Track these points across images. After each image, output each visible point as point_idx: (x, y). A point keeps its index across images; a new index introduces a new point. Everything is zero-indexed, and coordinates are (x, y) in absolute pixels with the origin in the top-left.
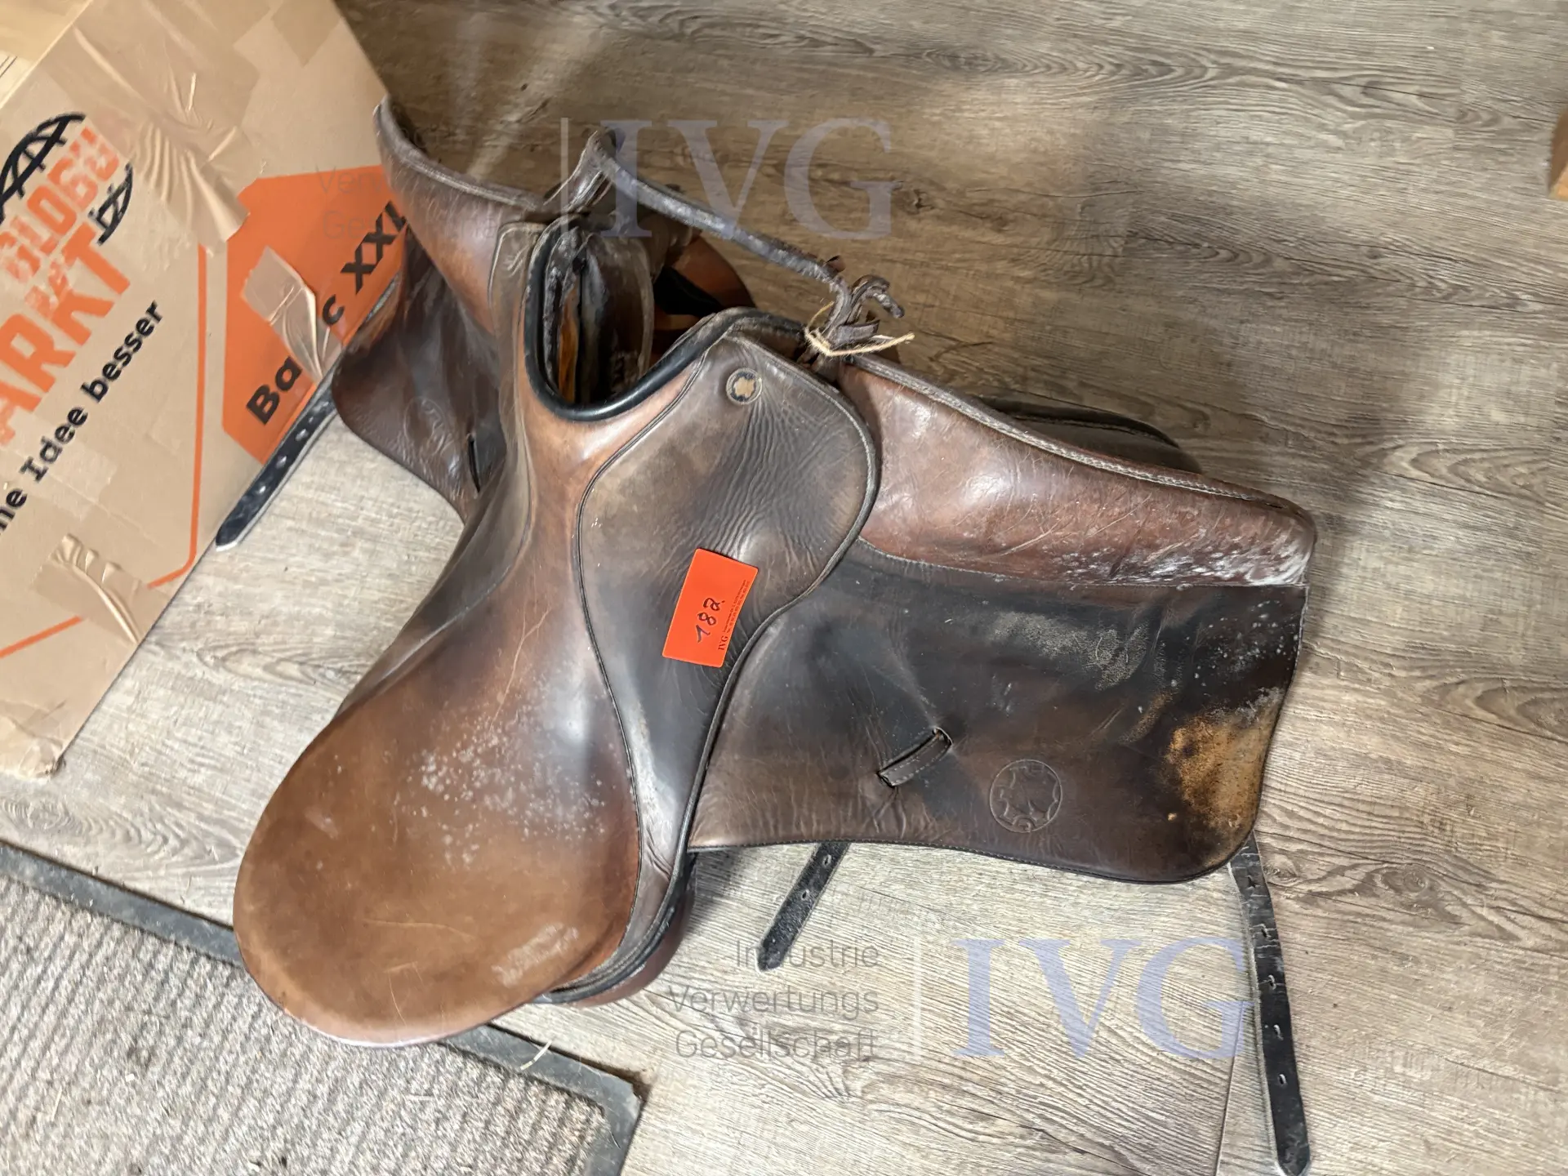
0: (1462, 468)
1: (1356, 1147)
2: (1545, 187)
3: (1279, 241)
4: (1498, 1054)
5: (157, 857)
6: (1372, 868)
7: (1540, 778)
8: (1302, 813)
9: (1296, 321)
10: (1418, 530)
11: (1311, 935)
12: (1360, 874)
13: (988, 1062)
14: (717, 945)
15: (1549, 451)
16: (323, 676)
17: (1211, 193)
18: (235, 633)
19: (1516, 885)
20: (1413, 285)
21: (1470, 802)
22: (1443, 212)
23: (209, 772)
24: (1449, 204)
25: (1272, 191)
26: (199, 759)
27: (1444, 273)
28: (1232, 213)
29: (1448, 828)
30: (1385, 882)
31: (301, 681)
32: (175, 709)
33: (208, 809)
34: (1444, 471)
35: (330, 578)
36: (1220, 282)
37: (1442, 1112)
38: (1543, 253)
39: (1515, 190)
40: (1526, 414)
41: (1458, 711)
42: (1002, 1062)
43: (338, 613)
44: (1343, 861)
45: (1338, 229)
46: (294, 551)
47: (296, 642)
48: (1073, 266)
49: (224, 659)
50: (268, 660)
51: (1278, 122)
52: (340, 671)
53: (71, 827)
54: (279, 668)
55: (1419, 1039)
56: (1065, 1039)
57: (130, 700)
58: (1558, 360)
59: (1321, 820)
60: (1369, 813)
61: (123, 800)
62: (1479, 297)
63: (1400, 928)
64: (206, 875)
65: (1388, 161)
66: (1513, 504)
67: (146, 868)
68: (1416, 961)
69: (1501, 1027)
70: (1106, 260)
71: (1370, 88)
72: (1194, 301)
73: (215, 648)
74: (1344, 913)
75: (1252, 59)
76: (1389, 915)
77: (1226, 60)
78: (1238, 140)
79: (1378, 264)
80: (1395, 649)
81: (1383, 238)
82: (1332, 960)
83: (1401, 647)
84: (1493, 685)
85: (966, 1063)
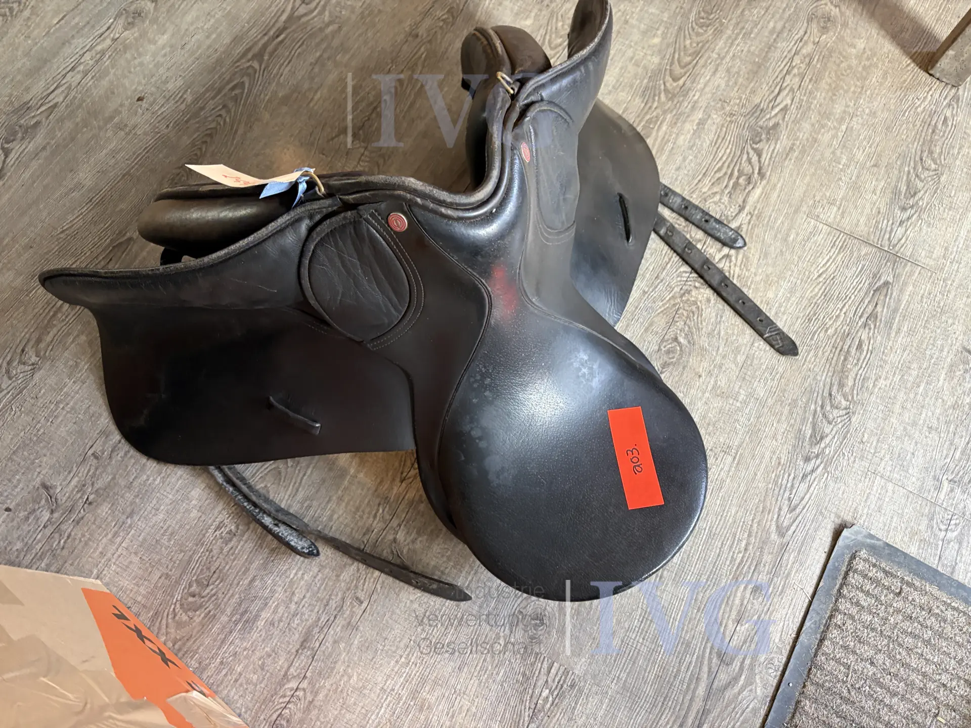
1: (874, 192)
4: (836, 129)
6: (749, 146)
7: (714, 73)
8: (720, 164)
12: (751, 152)
19: (763, 97)
20: (441, 28)
21: (723, 100)
25: (355, 64)
27: (439, 13)
29: (734, 112)
30: (756, 144)
37: (860, 156)
40: (531, 12)
41: (678, 89)
44: (745, 157)
45: (392, 45)
51: (307, 47)
55: (828, 154)
56: (823, 297)
59: (724, 158)
60: (723, 139)
63: (778, 146)
65: (358, 11)
68: (793, 144)
69: (825, 124)
70: (366, 153)
74: (769, 165)
75: (256, 43)
76: (772, 148)
77: (250, 55)
78: (311, 68)
79: (422, 36)
80: (643, 102)
81: (407, 29)
82: (791, 175)
83: (642, 99)
84: (668, 73)
85: (833, 347)
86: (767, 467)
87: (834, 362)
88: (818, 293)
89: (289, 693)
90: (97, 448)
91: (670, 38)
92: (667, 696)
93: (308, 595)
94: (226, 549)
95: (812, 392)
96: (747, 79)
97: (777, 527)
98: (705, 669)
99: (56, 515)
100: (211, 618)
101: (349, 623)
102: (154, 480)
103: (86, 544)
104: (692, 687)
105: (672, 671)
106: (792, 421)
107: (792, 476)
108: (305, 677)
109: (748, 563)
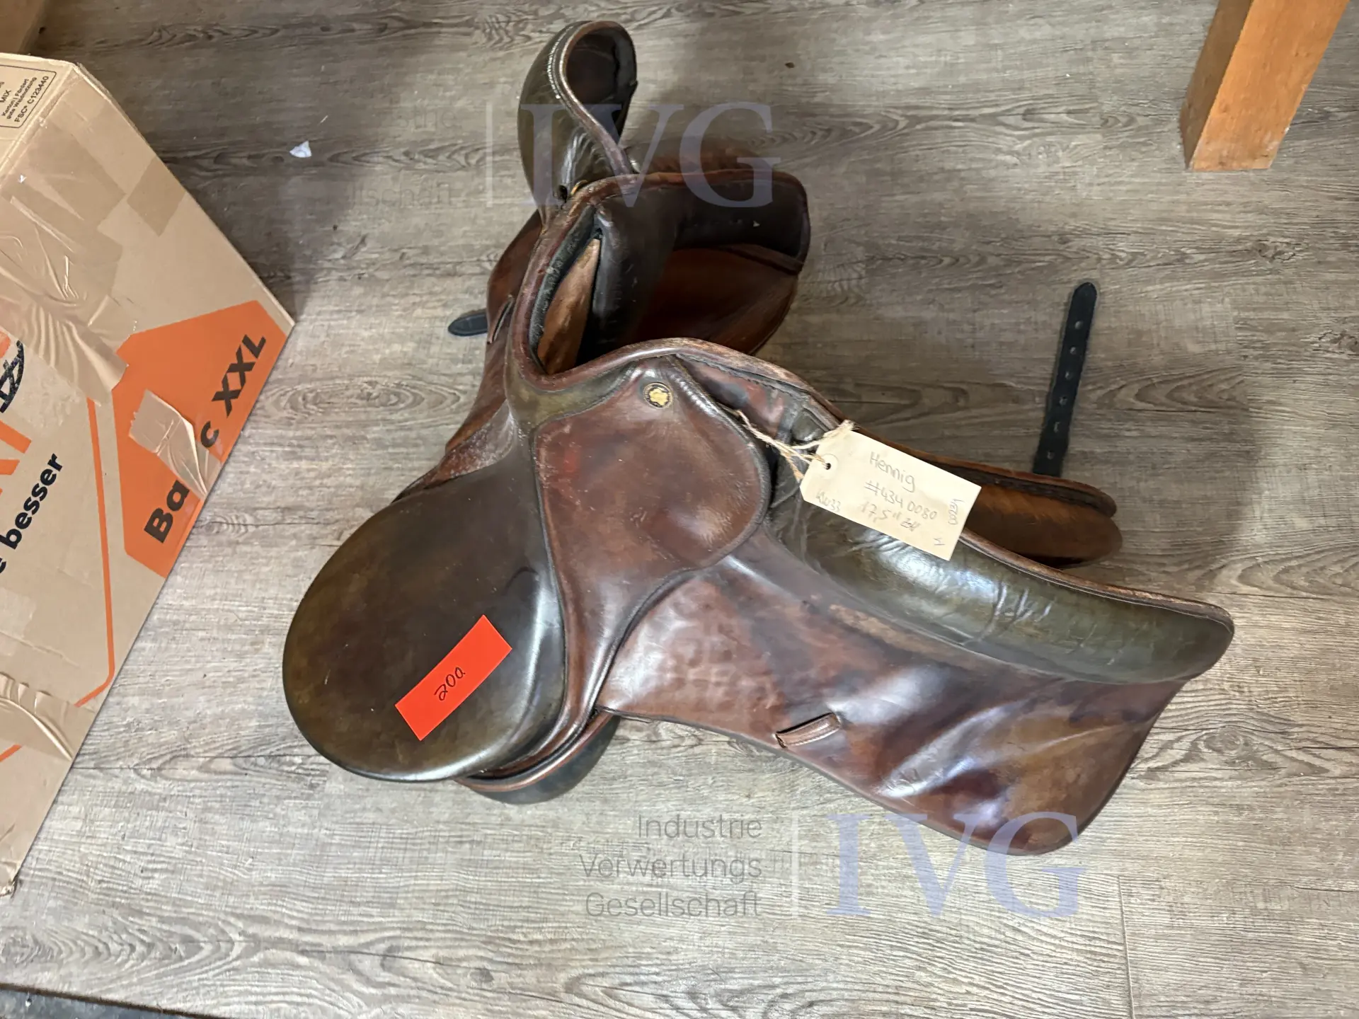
0: (1176, 395)
1: (1244, 982)
2: (1184, 165)
3: (989, 243)
4: (1338, 873)
5: (127, 966)
6: (1194, 737)
7: (1305, 632)
9: (1017, 302)
10: (1155, 450)
11: (1159, 806)
12: (1186, 744)
13: (917, 983)
14: (655, 930)
15: (1239, 368)
16: (256, 765)
17: (925, 215)
18: (166, 743)
19: (1313, 726)
20: (1099, 260)
21: (1258, 664)
22: (1109, 199)
23: (164, 876)
24: (1111, 191)
25: (972, 206)
26: (151, 866)
27: (1121, 245)
28: (944, 229)
29: (1246, 689)
30: (1208, 747)
31: (236, 774)
32: (121, 824)
33: (167, 910)
34: (1164, 400)
35: (246, 675)
36: (949, 284)
37: (1307, 935)
38: (1195, 214)
39: (1160, 171)
40: (1216, 342)
41: (1228, 590)
42: (929, 979)
43: (260, 705)
44: (1169, 737)
45: (1031, 226)
46: (209, 658)
47: (224, 738)
48: (828, 292)
49: (159, 769)
50: (201, 760)
51: (963, 152)
52: (270, 756)
53: (43, 954)
54: (213, 766)
55: (1271, 875)
56: (978, 946)
57: (79, 825)
58: (1229, 294)
61: (87, 919)
62: (1153, 258)
63: (1230, 783)
64: (176, 972)
65: (1056, 168)
66: (1224, 414)
67: (119, 978)
68: (1251, 808)
69: (1333, 849)
70: (854, 282)
71: (1028, 114)
72: (933, 302)
73: (150, 760)
74: (1181, 781)
75: (931, 108)
76: (1218, 774)
77: (911, 113)
78: (935, 170)
79: (1068, 247)
80: (1164, 550)
81: (1067, 227)
82: (1182, 824)
83: (1168, 547)
84: (1250, 564)
85: (896, 987)
86: (656, 936)
87: (871, 995)
88: (982, 935)
89: (241, 522)
90: (410, 253)
91: (1323, 540)
92: (328, 899)
93: (332, 490)
94: (353, 400)
95: (801, 972)
96: (1332, 688)
97: (578, 978)
98: (371, 937)
99: (342, 262)
100: (288, 422)
101: (315, 538)
102: (397, 310)
103: (324, 297)
104: (345, 928)
105: (356, 897)
106: (740, 954)
107: (659, 979)
108: (257, 526)
109: (514, 951)
